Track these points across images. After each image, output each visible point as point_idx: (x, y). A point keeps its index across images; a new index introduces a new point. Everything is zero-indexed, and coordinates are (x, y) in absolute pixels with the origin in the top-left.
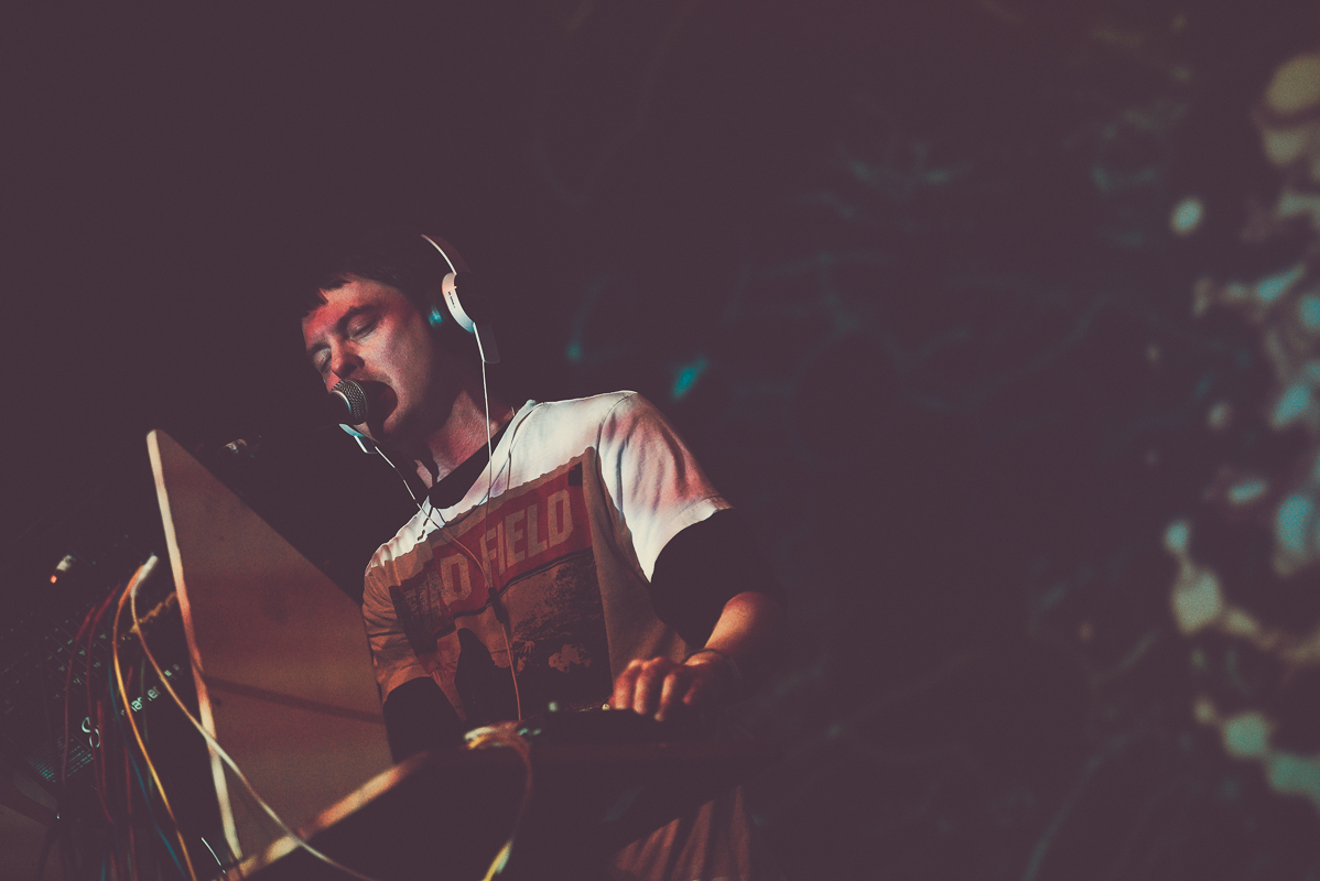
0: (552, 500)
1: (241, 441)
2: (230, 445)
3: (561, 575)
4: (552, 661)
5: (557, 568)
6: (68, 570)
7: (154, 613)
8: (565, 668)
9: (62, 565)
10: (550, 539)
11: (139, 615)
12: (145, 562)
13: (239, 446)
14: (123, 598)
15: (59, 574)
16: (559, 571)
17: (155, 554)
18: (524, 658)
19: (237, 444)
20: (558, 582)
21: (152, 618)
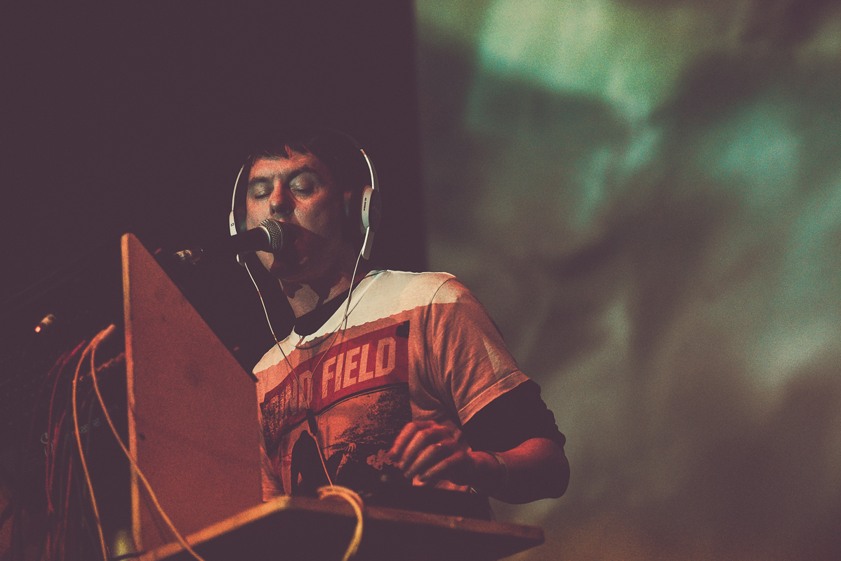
0: (381, 344)
1: (188, 251)
2: (180, 253)
3: (382, 399)
4: (369, 461)
5: (378, 394)
6: (49, 325)
7: (106, 365)
8: (380, 467)
9: (46, 320)
10: (376, 372)
11: (96, 365)
12: (105, 328)
13: (186, 255)
14: (86, 351)
15: (42, 326)
16: (381, 396)
17: (114, 323)
18: (348, 455)
19: (184, 253)
20: (380, 404)
21: (104, 368)
